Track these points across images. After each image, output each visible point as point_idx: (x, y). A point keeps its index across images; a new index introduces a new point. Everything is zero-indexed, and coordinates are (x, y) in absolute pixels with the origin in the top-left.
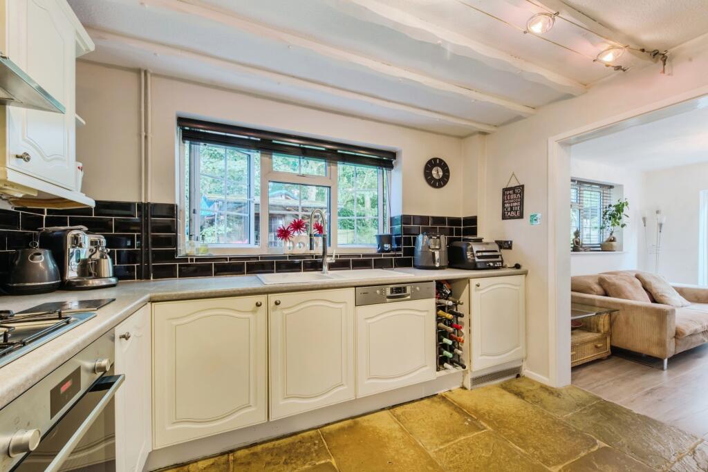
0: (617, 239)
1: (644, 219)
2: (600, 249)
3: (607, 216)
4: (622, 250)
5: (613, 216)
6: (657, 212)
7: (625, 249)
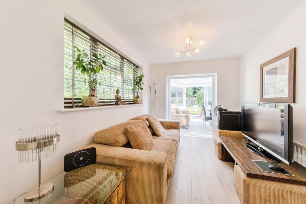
0: (140, 97)
1: (150, 87)
2: (132, 103)
3: (135, 83)
4: (142, 103)
5: (138, 83)
6: (154, 84)
7: (143, 103)
